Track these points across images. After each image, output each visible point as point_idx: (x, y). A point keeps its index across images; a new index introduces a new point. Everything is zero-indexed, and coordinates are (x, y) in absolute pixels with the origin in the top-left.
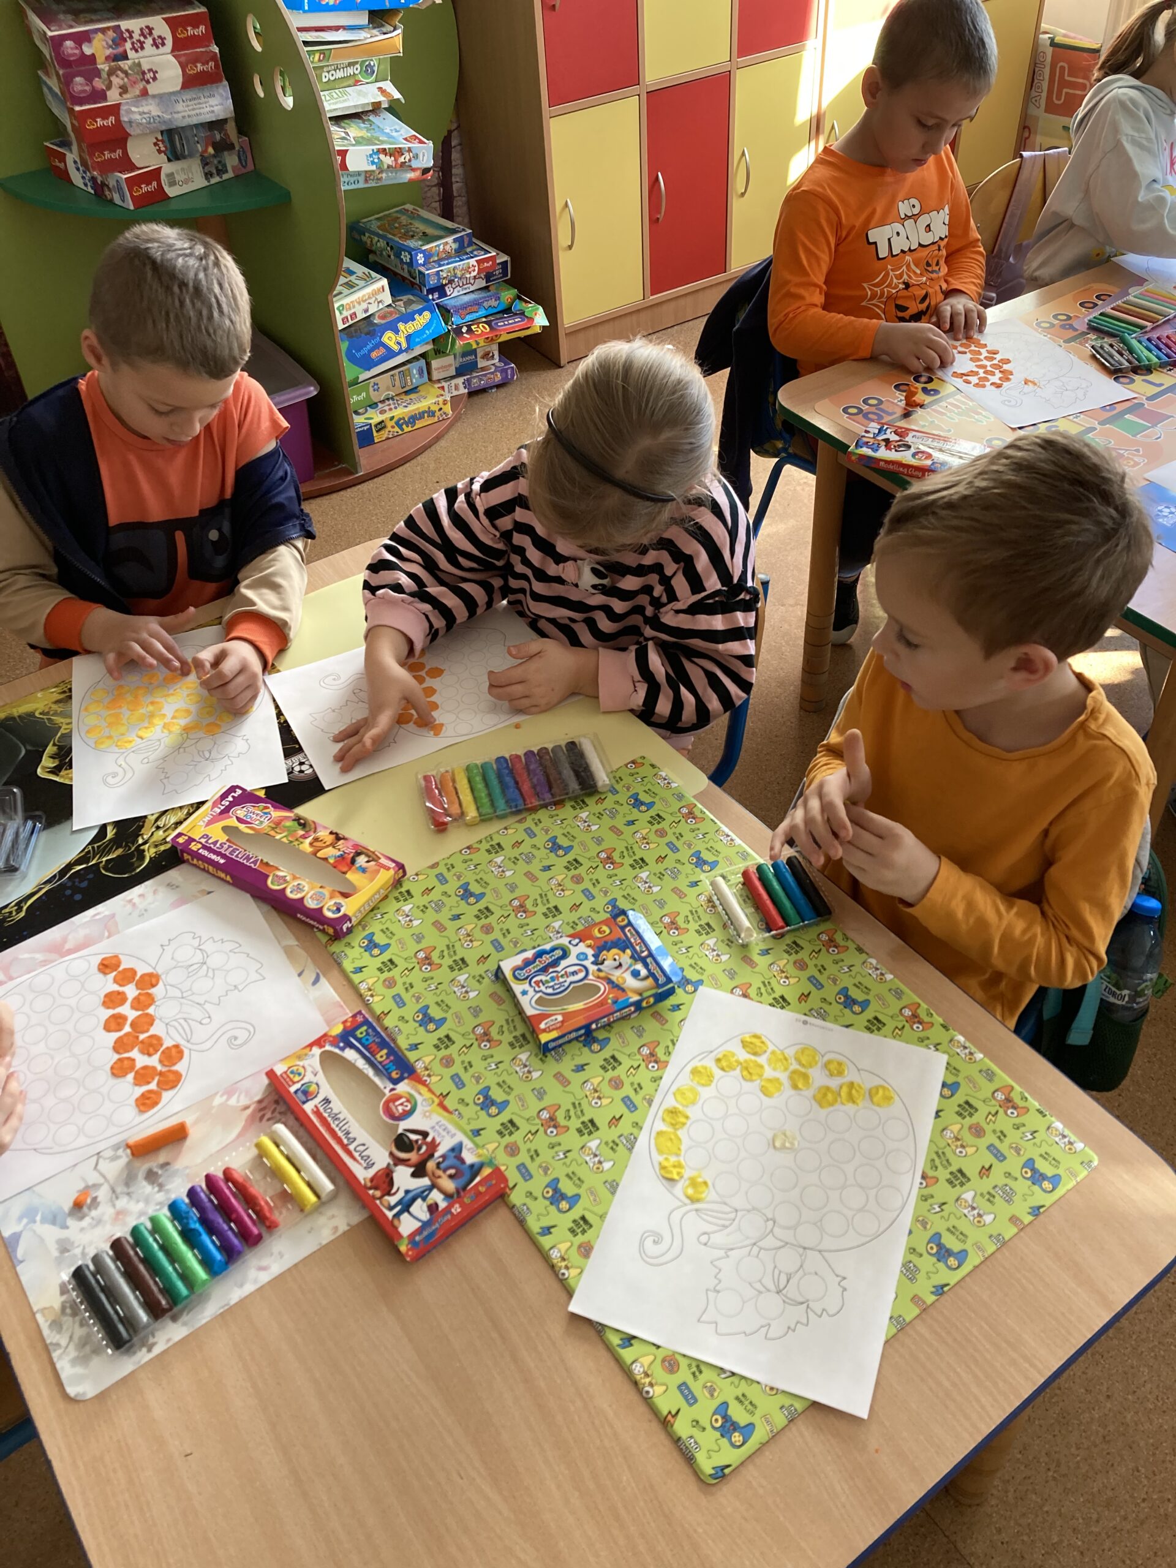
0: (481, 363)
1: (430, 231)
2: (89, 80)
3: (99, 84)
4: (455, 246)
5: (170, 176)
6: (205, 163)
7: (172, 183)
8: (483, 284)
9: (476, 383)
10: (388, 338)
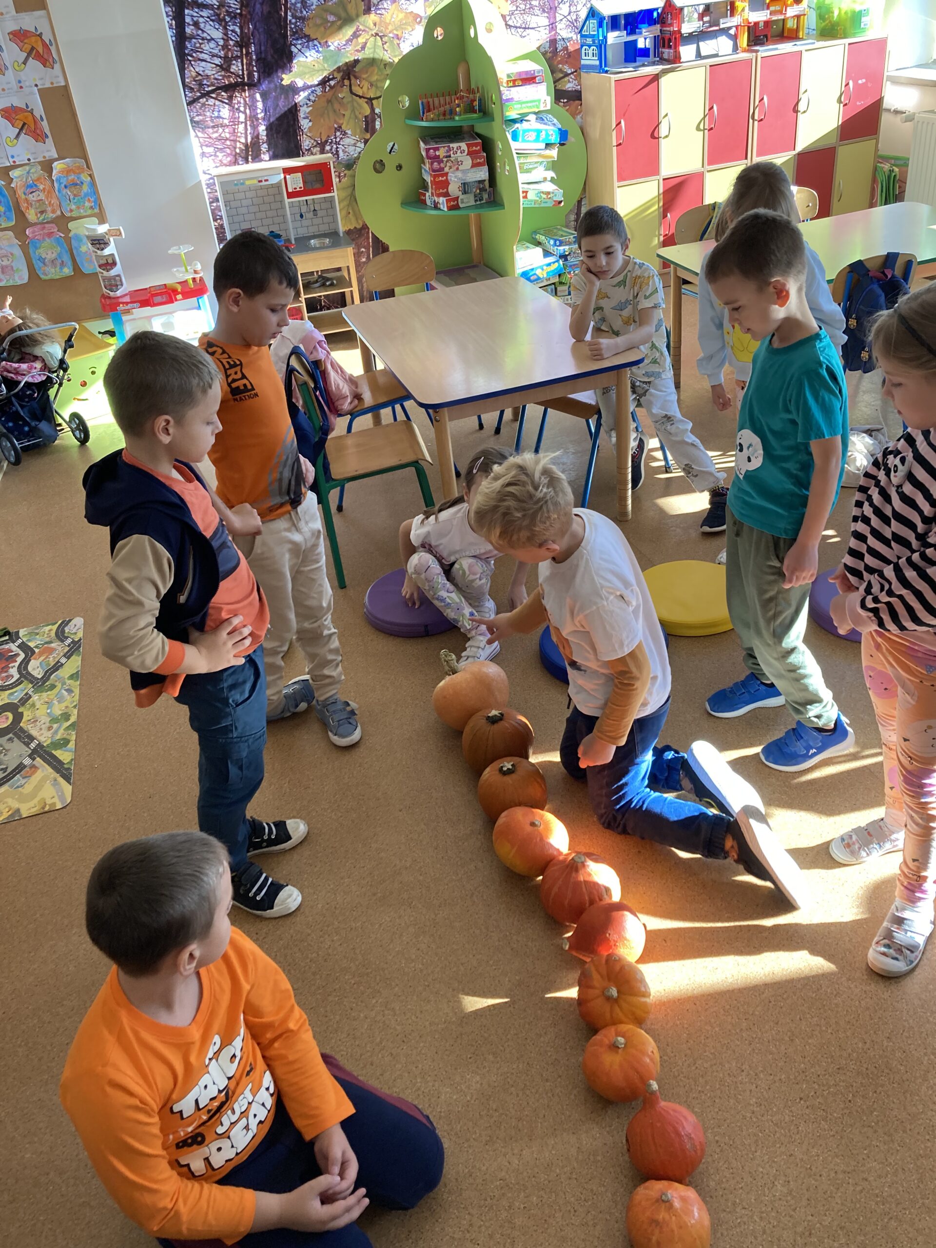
1: (564, 234)
2: (439, 164)
3: (442, 165)
5: (462, 200)
6: (475, 196)
7: (462, 202)
10: (539, 272)
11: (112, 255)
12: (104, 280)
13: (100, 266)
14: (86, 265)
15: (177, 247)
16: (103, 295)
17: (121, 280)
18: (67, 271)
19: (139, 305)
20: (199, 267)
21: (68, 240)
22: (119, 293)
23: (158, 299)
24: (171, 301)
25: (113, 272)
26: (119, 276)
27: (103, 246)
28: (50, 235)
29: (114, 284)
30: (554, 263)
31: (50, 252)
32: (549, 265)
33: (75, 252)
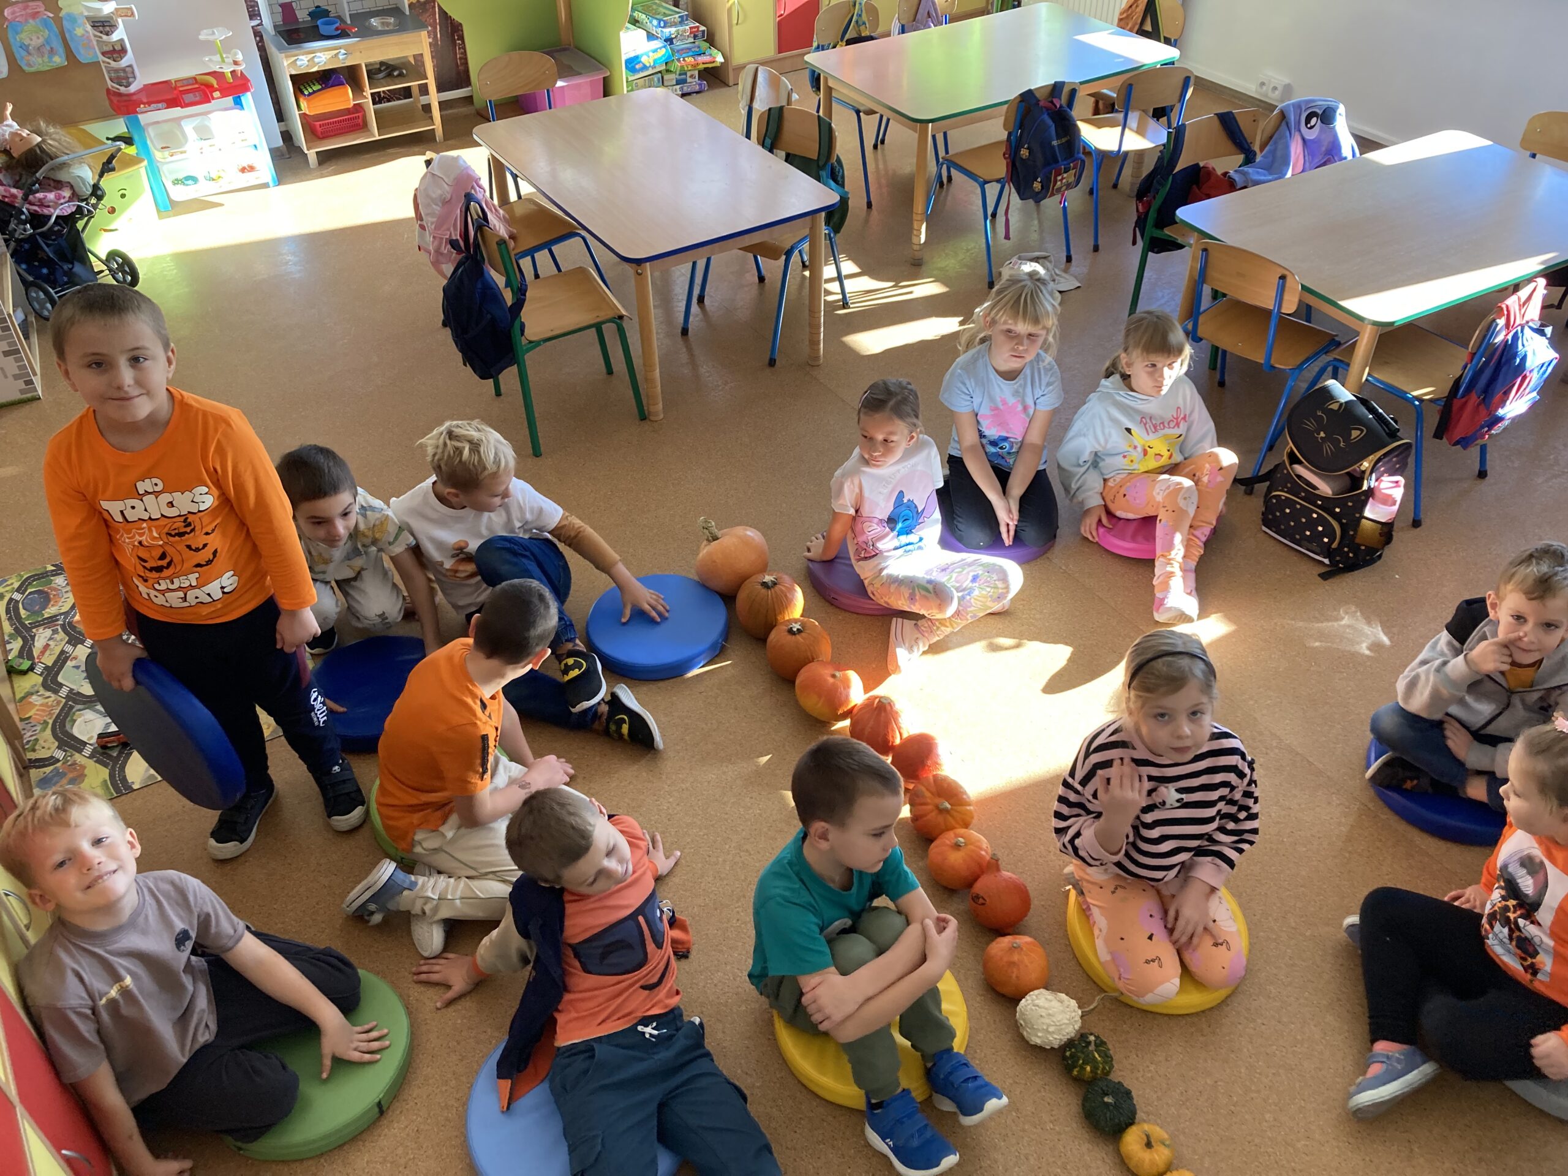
0: (689, 80)
1: (667, 12)
4: (679, 20)
8: (692, 40)
9: (686, 90)
10: (644, 60)
11: (122, 40)
12: (109, 72)
13: (104, 54)
14: (82, 51)
15: (209, 31)
16: (108, 90)
17: (133, 72)
18: (59, 60)
19: (165, 105)
20: (240, 57)
21: (58, 21)
22: (133, 88)
23: (188, 98)
24: (207, 99)
25: (124, 63)
26: (130, 66)
27: (108, 29)
28: (35, 15)
29: (125, 76)
30: (660, 48)
31: (34, 38)
32: (655, 51)
33: (67, 35)
